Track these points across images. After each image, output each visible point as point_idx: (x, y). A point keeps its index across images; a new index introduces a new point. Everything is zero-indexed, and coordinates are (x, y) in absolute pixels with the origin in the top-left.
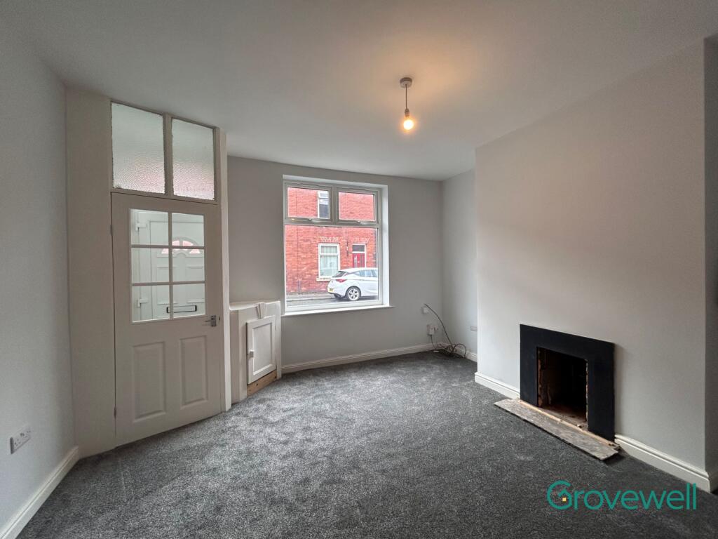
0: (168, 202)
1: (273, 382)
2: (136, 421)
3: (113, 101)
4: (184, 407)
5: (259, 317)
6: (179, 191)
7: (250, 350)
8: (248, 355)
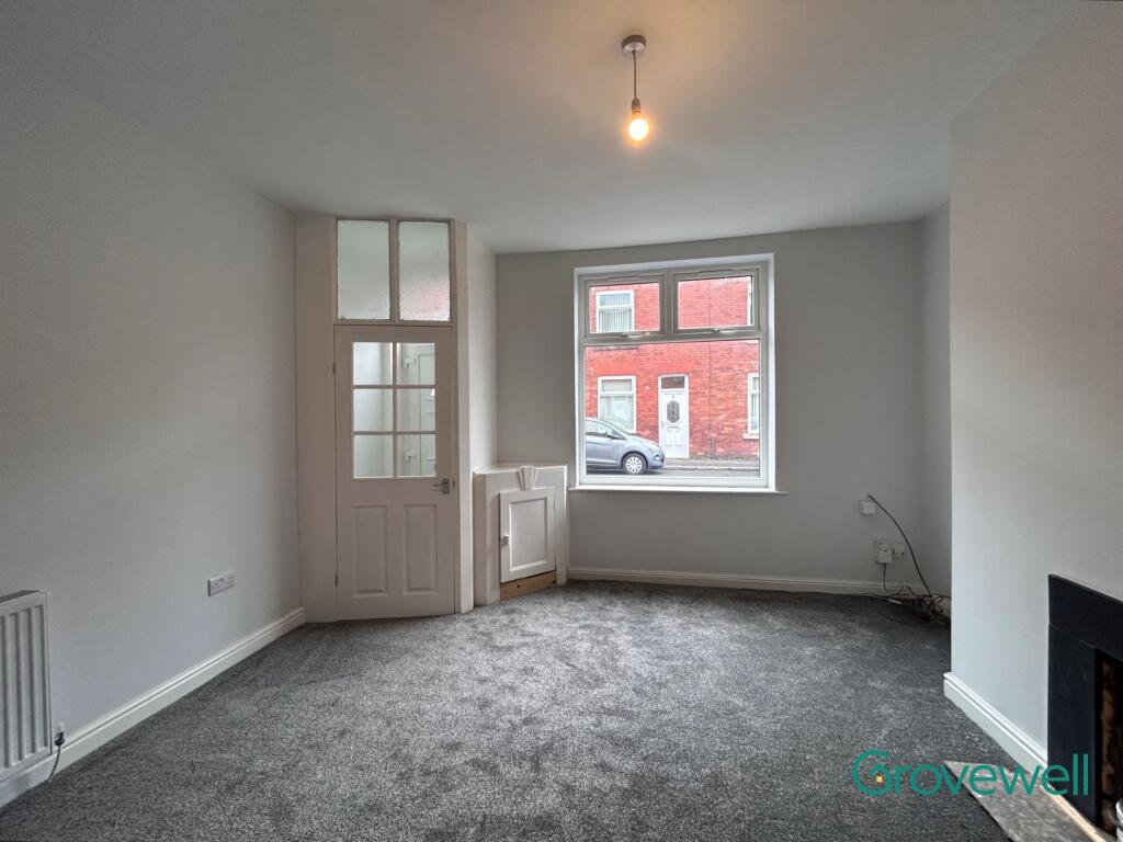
0: (394, 330)
1: (549, 588)
2: (356, 596)
3: (339, 218)
4: (410, 593)
5: (522, 486)
6: (407, 314)
7: (504, 534)
8: (502, 542)
